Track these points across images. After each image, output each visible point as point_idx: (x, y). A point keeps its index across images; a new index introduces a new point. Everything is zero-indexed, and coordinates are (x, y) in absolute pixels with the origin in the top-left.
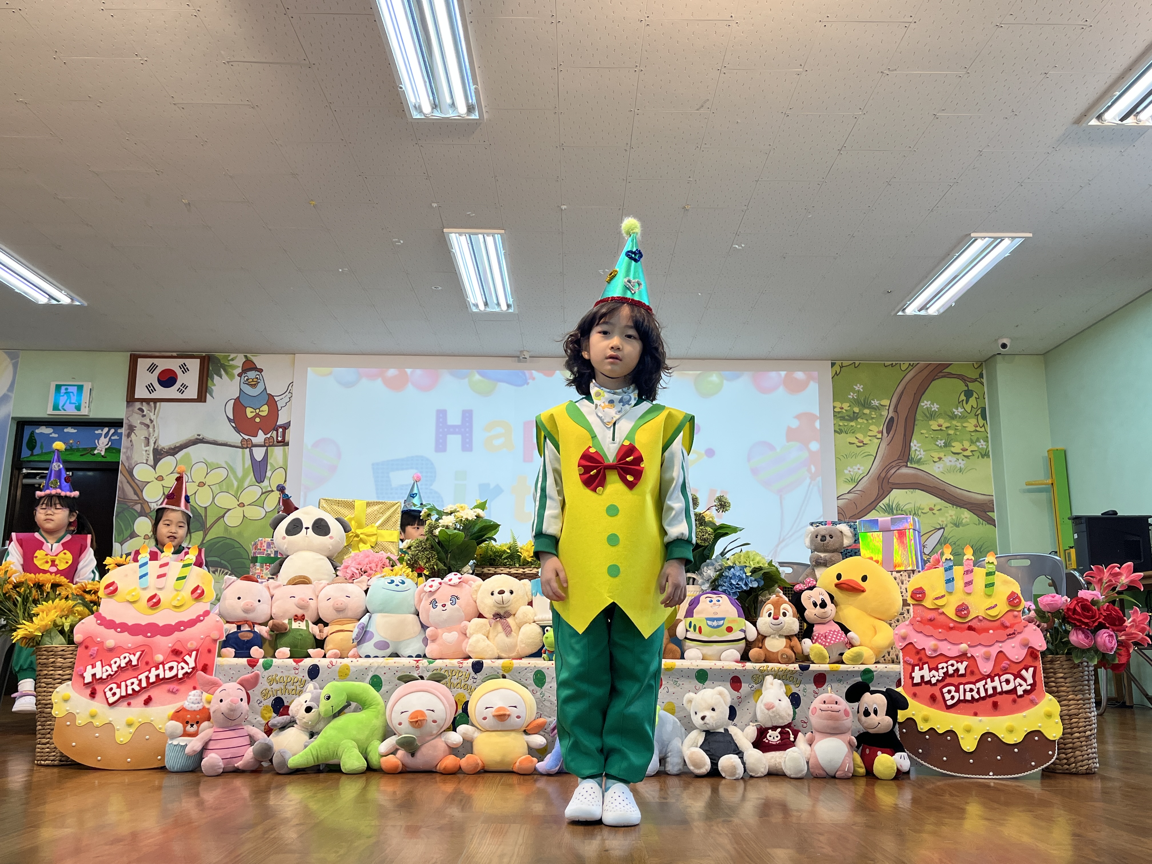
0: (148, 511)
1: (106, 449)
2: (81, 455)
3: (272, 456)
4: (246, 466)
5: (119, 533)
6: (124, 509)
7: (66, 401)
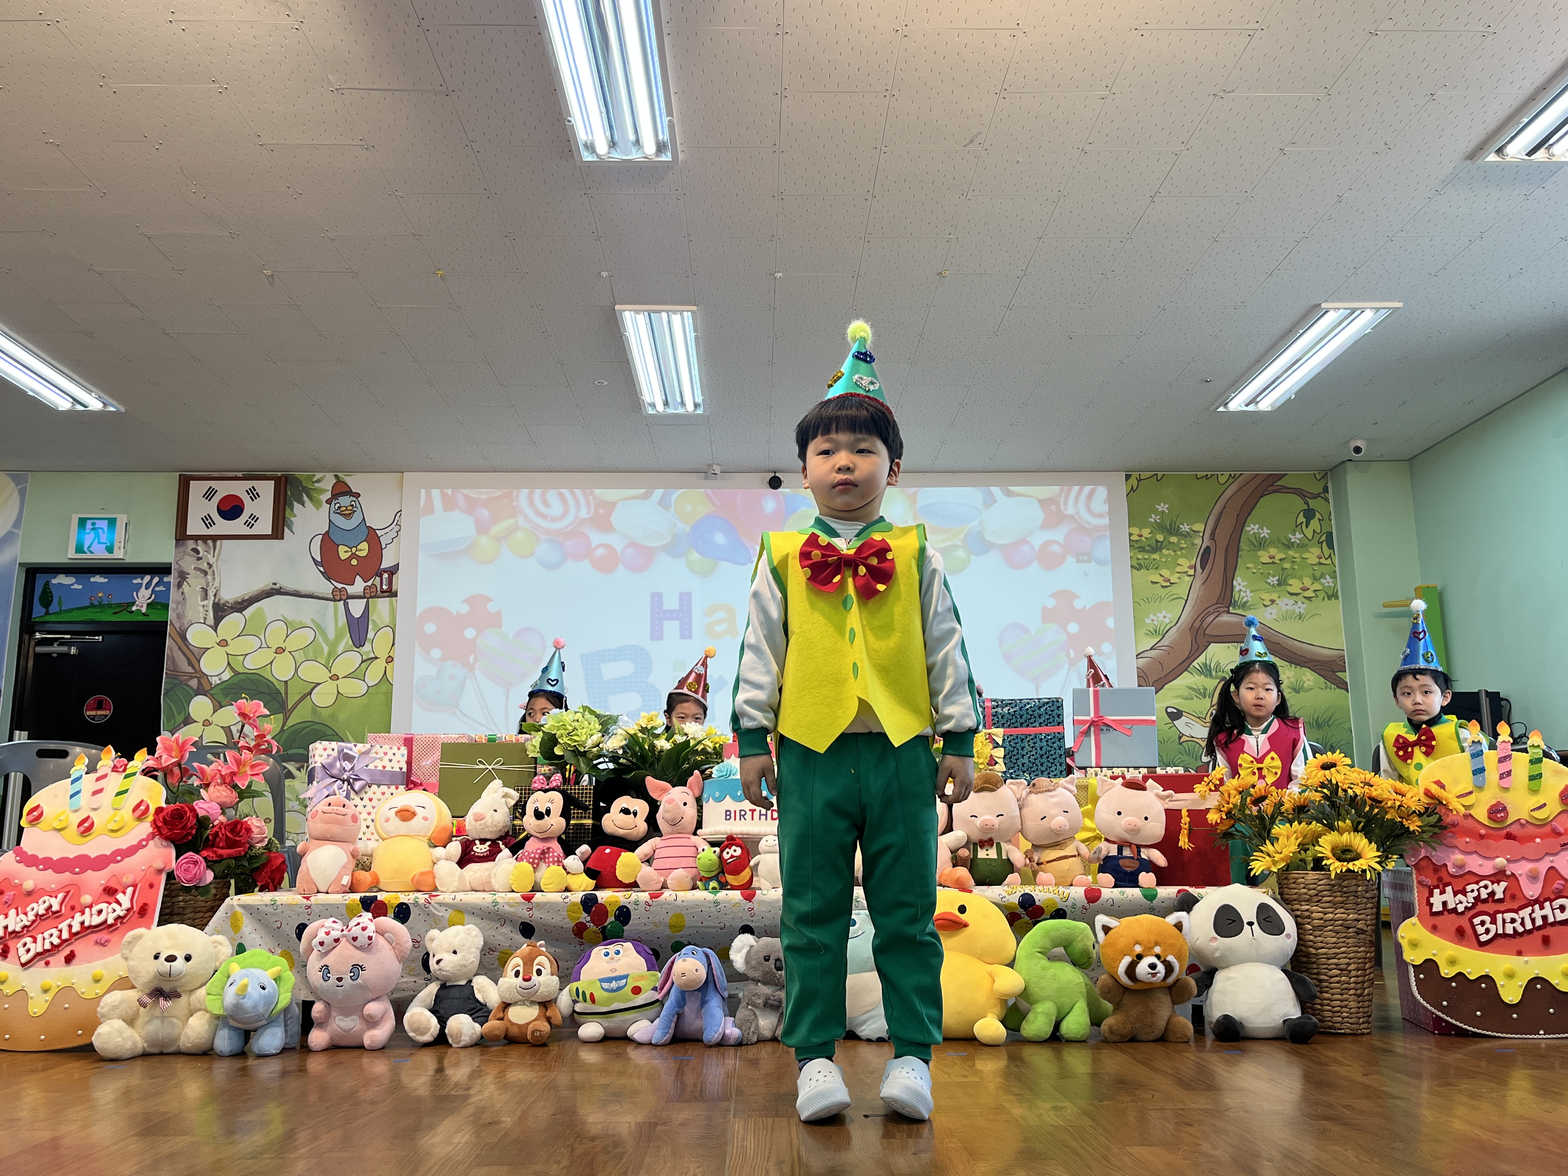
0: (207, 687)
1: (148, 604)
2: (115, 613)
3: (374, 610)
4: (340, 625)
5: (169, 720)
6: (175, 685)
7: (93, 541)
